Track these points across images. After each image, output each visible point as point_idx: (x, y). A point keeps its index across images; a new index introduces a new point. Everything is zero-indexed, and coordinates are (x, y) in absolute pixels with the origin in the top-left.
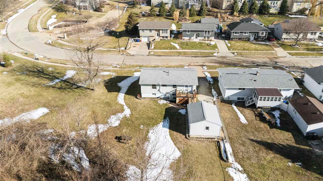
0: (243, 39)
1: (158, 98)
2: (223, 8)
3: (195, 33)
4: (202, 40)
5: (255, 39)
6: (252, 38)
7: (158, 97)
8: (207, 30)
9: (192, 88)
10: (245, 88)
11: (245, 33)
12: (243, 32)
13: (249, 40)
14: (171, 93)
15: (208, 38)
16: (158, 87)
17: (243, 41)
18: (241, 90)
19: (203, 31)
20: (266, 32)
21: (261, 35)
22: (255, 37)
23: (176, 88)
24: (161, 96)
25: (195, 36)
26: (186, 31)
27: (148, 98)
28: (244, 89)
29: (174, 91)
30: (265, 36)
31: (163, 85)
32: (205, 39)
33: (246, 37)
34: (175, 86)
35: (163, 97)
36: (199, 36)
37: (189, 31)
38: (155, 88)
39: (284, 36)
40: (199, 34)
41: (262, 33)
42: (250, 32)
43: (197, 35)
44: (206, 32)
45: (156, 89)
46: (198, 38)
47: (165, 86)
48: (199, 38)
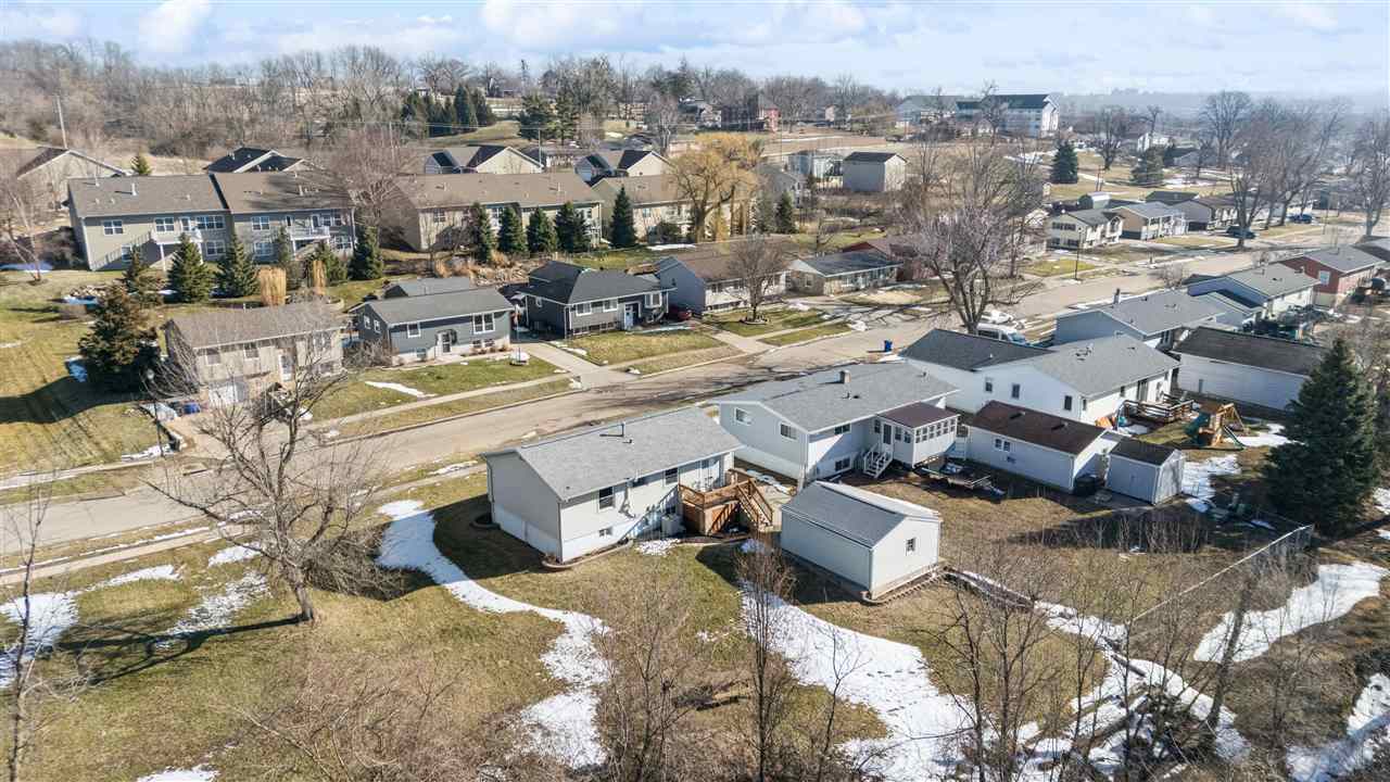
0: (604, 326)
1: (621, 543)
2: (424, 246)
3: (439, 332)
4: (470, 355)
5: (637, 321)
6: (628, 321)
7: (621, 536)
8: (483, 313)
9: (721, 467)
10: (848, 425)
11: (608, 304)
12: (600, 304)
13: (619, 328)
14: (663, 507)
15: (490, 342)
16: (619, 497)
17: (604, 332)
18: (840, 436)
19: (468, 319)
20: (664, 294)
21: (652, 306)
22: (636, 315)
23: (675, 481)
24: (629, 532)
25: (440, 343)
26: (402, 328)
27: (588, 555)
28: (846, 428)
29: (672, 494)
30: (663, 308)
31: (635, 485)
32: (479, 350)
33: (612, 316)
34: (671, 474)
35: (637, 531)
36: (454, 342)
37: (414, 327)
38: (611, 503)
39: (711, 298)
40: (454, 333)
41: (656, 300)
42: (621, 301)
43: (446, 338)
44: (478, 320)
45: (611, 508)
46: (451, 348)
47: (642, 482)
48: (456, 349)
